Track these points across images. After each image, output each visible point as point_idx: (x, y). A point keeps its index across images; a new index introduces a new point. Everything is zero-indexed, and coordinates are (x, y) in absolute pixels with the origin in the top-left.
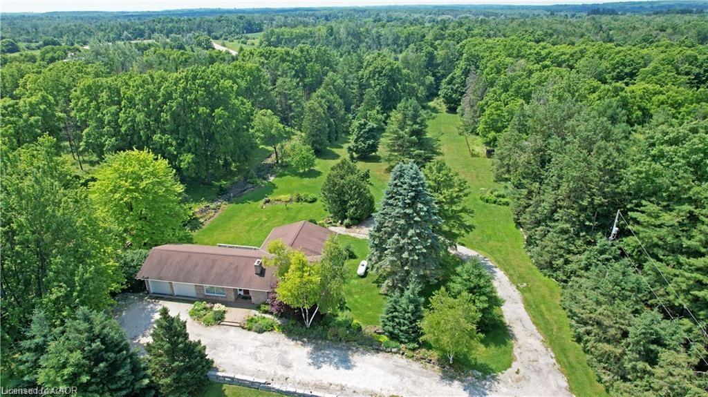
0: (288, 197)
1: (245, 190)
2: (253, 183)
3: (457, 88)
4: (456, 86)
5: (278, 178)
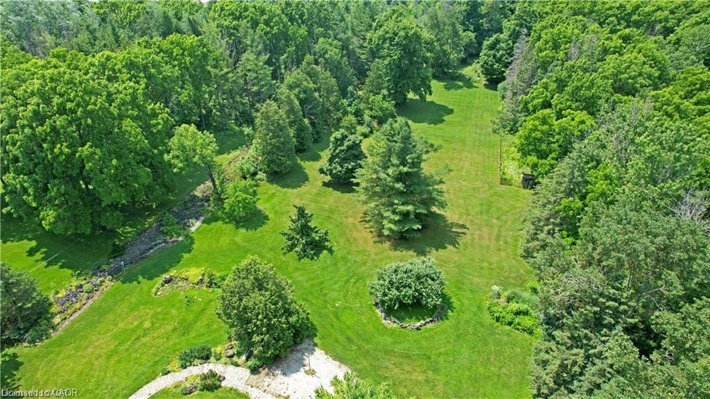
0: (200, 273)
1: (151, 248)
3: (501, 56)
4: (501, 52)
5: (204, 225)
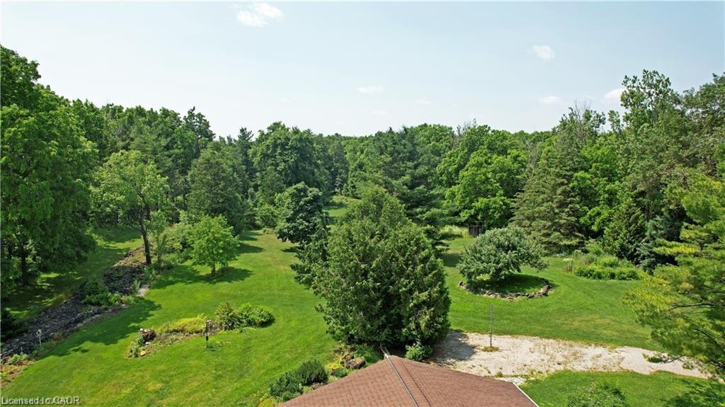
0: (199, 321)
1: (80, 320)
2: (98, 304)
5: (157, 290)
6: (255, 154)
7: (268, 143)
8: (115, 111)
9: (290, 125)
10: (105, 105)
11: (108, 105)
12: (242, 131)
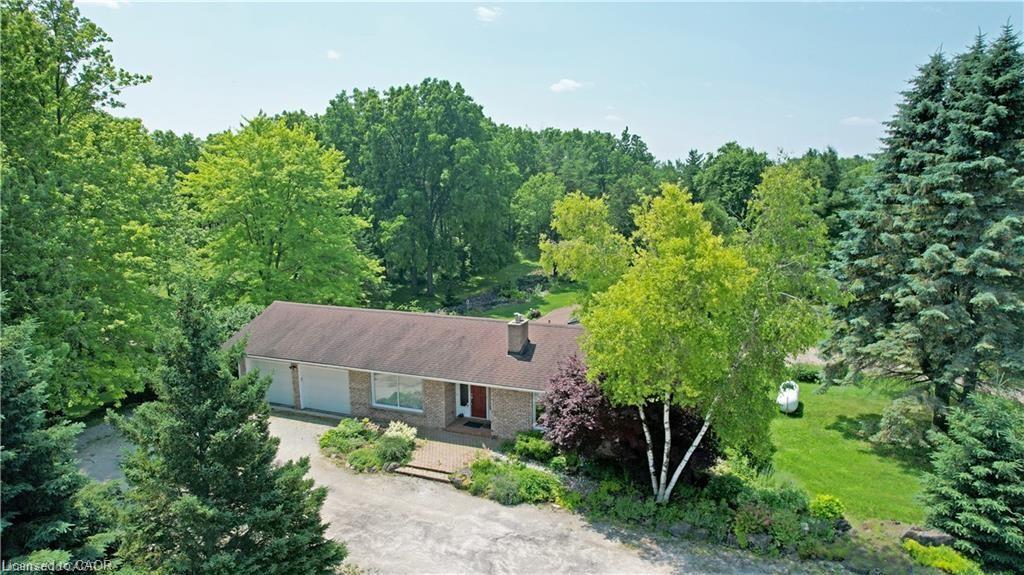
2: (509, 296)
5: (554, 295)
6: (700, 181)
7: (715, 169)
8: (552, 135)
9: (744, 146)
10: (545, 129)
11: (547, 129)
12: (692, 153)
